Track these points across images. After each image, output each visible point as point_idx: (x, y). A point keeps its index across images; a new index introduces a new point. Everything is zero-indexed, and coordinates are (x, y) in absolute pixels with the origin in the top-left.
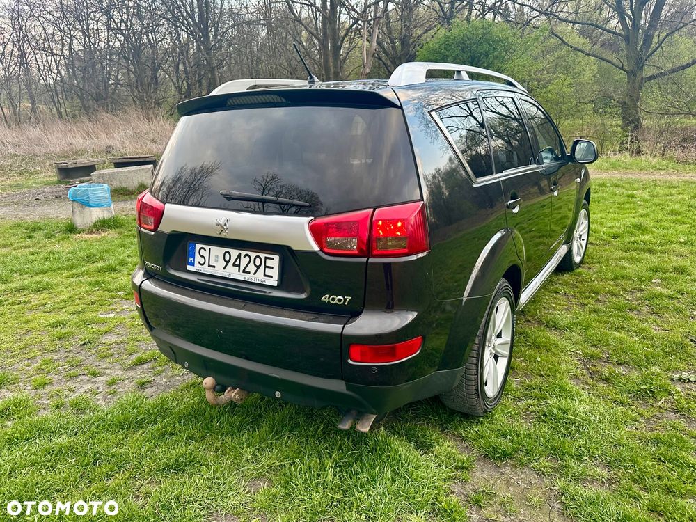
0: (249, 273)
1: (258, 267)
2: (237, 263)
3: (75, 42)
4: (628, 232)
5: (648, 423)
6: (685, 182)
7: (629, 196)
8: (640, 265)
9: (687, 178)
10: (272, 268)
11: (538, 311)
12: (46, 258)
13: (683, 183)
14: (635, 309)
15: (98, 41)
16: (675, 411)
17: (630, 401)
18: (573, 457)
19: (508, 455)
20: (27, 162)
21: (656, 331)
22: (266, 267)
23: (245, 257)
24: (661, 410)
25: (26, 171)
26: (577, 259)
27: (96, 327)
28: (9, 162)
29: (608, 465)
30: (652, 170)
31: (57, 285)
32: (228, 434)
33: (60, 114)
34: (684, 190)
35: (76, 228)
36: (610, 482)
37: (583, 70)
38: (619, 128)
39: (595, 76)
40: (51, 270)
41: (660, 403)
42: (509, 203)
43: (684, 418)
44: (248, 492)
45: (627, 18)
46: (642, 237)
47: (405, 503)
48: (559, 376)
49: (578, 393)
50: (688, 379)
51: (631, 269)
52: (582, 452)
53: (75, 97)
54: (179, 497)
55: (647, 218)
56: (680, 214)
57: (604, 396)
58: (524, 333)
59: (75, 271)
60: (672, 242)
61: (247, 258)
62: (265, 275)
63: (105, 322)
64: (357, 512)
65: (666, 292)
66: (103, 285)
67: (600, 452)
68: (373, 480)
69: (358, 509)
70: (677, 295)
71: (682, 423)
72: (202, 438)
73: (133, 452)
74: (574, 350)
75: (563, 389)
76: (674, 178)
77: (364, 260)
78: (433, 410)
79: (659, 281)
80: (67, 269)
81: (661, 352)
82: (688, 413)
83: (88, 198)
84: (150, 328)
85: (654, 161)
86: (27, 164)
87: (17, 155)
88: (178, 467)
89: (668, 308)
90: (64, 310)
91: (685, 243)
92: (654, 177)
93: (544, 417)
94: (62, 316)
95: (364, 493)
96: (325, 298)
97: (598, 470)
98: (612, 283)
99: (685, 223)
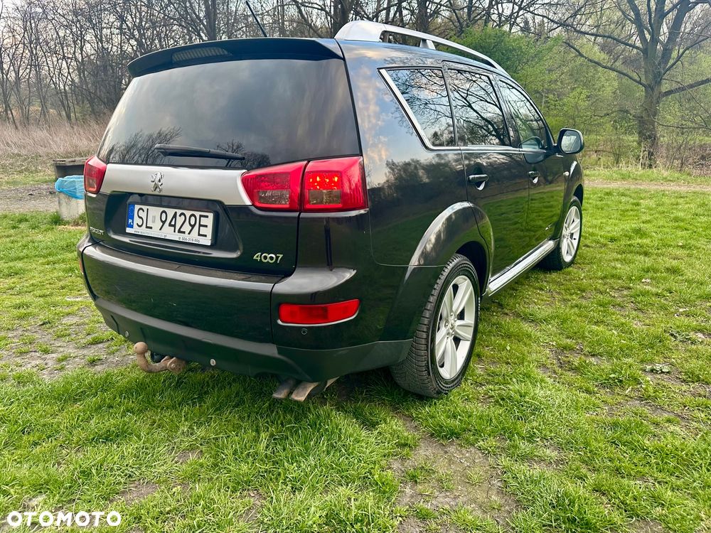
0: (184, 232)
1: (193, 226)
2: (173, 223)
3: (88, 45)
4: (626, 236)
5: (611, 409)
6: (694, 193)
7: (633, 204)
8: (632, 266)
9: (698, 189)
10: (206, 226)
11: (517, 305)
12: (25, 246)
13: (691, 194)
14: (619, 305)
15: (111, 46)
16: (641, 399)
17: (596, 389)
18: (523, 438)
19: (455, 434)
20: (29, 163)
21: (637, 325)
22: (200, 225)
23: (180, 216)
24: (626, 398)
25: (27, 170)
26: (568, 258)
27: (59, 309)
28: (11, 161)
29: (560, 447)
30: (662, 182)
31: (30, 271)
32: (167, 408)
33: (69, 117)
34: (692, 200)
35: (62, 220)
36: (557, 462)
37: (603, 86)
38: (635, 143)
39: (614, 93)
40: (27, 257)
41: (627, 392)
42: (471, 177)
43: (650, 406)
44: (176, 463)
45: (646, 32)
46: (640, 241)
47: (337, 477)
48: (526, 363)
49: (542, 381)
50: (661, 370)
51: (622, 269)
52: (535, 434)
53: (86, 102)
54: (101, 465)
55: (649, 225)
56: (683, 220)
57: (570, 384)
58: (498, 324)
59: (51, 259)
60: (670, 246)
61: (183, 216)
62: (199, 235)
63: (70, 305)
64: (284, 483)
65: (654, 290)
66: (77, 272)
67: (553, 434)
68: (306, 452)
69: (285, 480)
70: (665, 293)
71: (647, 410)
72: (141, 411)
73: (66, 423)
74: (547, 341)
75: (527, 376)
76: (684, 189)
77: (296, 214)
78: (388, 391)
79: (648, 281)
80: (44, 257)
81: (637, 346)
82: (654, 401)
83: (75, 189)
84: (94, 297)
85: (666, 174)
86: (28, 163)
87: (19, 155)
88: (108, 438)
89: (653, 305)
90: (32, 293)
91: (682, 247)
92: (663, 188)
93: (502, 400)
94: (27, 298)
95: (295, 464)
96: (257, 257)
97: (548, 452)
98: (600, 281)
99: (686, 229)
